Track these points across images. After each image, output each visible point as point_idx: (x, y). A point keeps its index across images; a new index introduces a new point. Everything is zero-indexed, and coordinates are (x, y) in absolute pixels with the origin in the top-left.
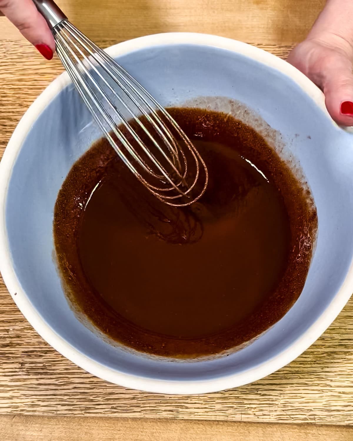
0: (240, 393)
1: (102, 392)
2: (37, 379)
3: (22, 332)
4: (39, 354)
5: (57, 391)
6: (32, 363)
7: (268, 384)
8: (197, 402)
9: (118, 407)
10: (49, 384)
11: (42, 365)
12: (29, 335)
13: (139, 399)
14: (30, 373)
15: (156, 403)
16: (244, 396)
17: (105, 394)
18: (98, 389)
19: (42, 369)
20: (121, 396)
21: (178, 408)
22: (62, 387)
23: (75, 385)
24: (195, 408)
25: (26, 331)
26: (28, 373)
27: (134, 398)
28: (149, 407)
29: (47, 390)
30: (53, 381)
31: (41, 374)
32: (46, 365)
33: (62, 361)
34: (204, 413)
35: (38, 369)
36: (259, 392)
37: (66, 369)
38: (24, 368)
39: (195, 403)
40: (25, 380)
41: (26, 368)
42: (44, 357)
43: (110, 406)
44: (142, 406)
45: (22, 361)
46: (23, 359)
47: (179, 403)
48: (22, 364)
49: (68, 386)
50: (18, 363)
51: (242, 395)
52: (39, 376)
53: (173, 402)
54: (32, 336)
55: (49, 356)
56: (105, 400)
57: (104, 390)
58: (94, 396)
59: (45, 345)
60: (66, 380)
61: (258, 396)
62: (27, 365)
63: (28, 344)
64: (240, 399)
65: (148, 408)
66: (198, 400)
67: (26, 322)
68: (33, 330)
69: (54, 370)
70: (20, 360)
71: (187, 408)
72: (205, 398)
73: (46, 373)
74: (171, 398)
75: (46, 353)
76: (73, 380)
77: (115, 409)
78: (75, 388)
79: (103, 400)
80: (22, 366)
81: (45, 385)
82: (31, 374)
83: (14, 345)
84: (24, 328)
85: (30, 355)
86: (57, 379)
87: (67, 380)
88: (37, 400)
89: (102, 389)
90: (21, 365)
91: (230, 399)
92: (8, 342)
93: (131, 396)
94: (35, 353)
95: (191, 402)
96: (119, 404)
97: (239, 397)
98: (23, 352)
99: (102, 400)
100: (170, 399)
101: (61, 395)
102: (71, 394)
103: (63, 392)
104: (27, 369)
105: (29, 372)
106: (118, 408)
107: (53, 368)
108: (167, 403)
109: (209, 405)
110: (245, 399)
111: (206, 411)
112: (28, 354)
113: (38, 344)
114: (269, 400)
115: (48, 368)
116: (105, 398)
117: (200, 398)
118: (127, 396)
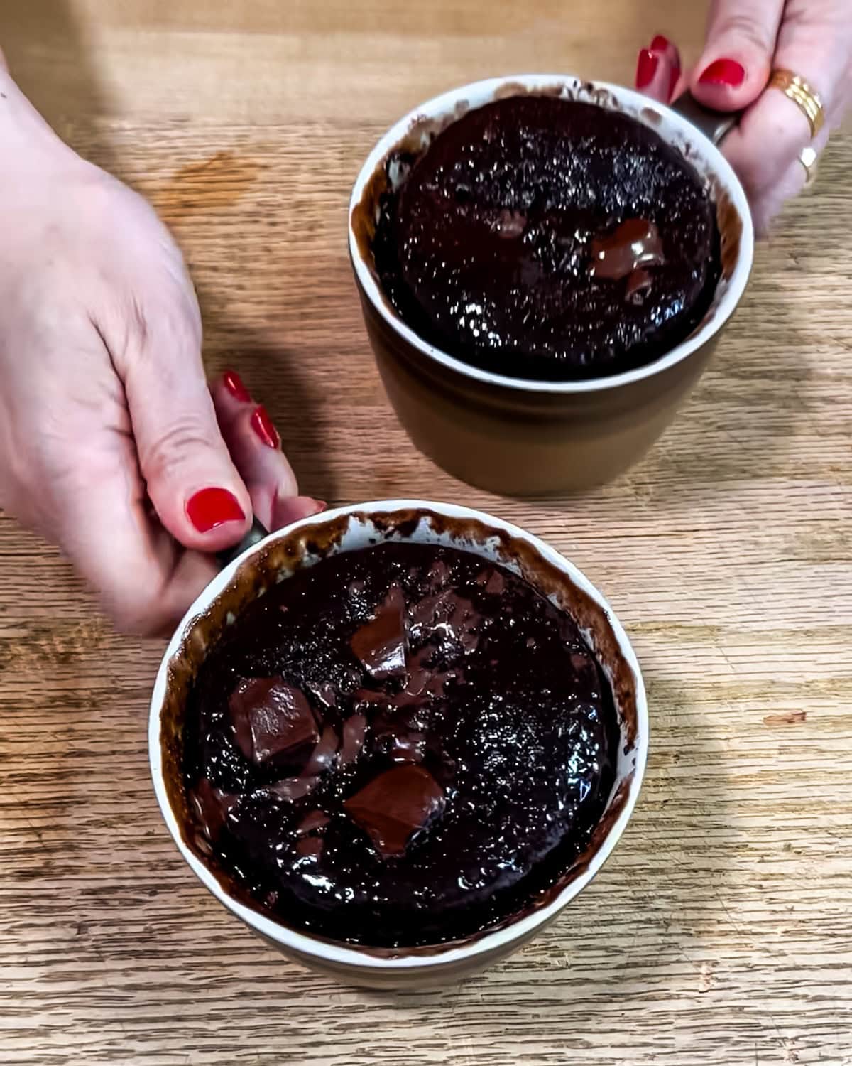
0: (745, 995)
1: (328, 1006)
2: (125, 972)
3: (81, 834)
4: (133, 896)
5: (186, 1007)
6: (110, 923)
7: (824, 967)
8: (618, 1026)
9: (376, 1049)
10: (163, 987)
11: (141, 928)
12: (103, 841)
13: (438, 1023)
14: (103, 955)
15: (493, 1034)
16: (760, 1005)
17: (336, 1010)
18: (315, 996)
19: (142, 940)
21: (562, 1046)
22: (203, 994)
23: (242, 987)
24: (613, 1046)
25: (92, 830)
26: (97, 955)
28: (473, 1046)
29: (157, 1003)
30: (174, 977)
31: (137, 955)
32: (155, 927)
33: (201, 914)
34: (643, 1060)
35: (130, 940)
36: (800, 991)
37: (216, 939)
38: (86, 940)
39: (613, 1031)
40: (87, 975)
41: (94, 938)
42: (146, 907)
43: (353, 1048)
44: (450, 1043)
45: (79, 920)
46: (84, 912)
47: (562, 1031)
48: (81, 927)
49: (221, 990)
50: (69, 925)
51: (752, 1002)
52: (132, 963)
53: (542, 1029)
54: (110, 843)
55: (165, 901)
56: (335, 1029)
57: (335, 997)
58: (302, 1018)
59: (149, 868)
60: (217, 972)
61: (801, 1001)
62: (95, 931)
63: (101, 867)
64: (748, 1013)
65: (471, 1051)
66: (620, 1022)
67: (94, 804)
68: (115, 828)
69: (176, 942)
70: (75, 916)
71: (589, 1046)
73: (154, 954)
74: (537, 1016)
75: (153, 893)
76: (237, 972)
77: (368, 1055)
78: (243, 995)
79: (330, 1029)
80: (78, 934)
81: (151, 988)
82: (107, 957)
83: (56, 871)
84: (89, 824)
85: (103, 902)
86: (189, 968)
87: (220, 973)
88: (122, 1035)
89: (328, 997)
90: (75, 931)
91: (716, 1014)
92: (40, 864)
94: (121, 894)
95: (601, 1027)
96: (379, 1040)
97: (744, 1007)
98: (84, 892)
99: (327, 1031)
101: (198, 1018)
102: (230, 1013)
103: (204, 1009)
104: (94, 943)
105: (99, 950)
106: (377, 1053)
107: (175, 936)
108: (527, 1032)
109: (656, 1036)
110: (760, 1013)
111: (646, 1055)
112: (99, 897)
113: (128, 868)
114: (832, 1014)
115: (159, 937)
116: (335, 1022)
117: (627, 1013)
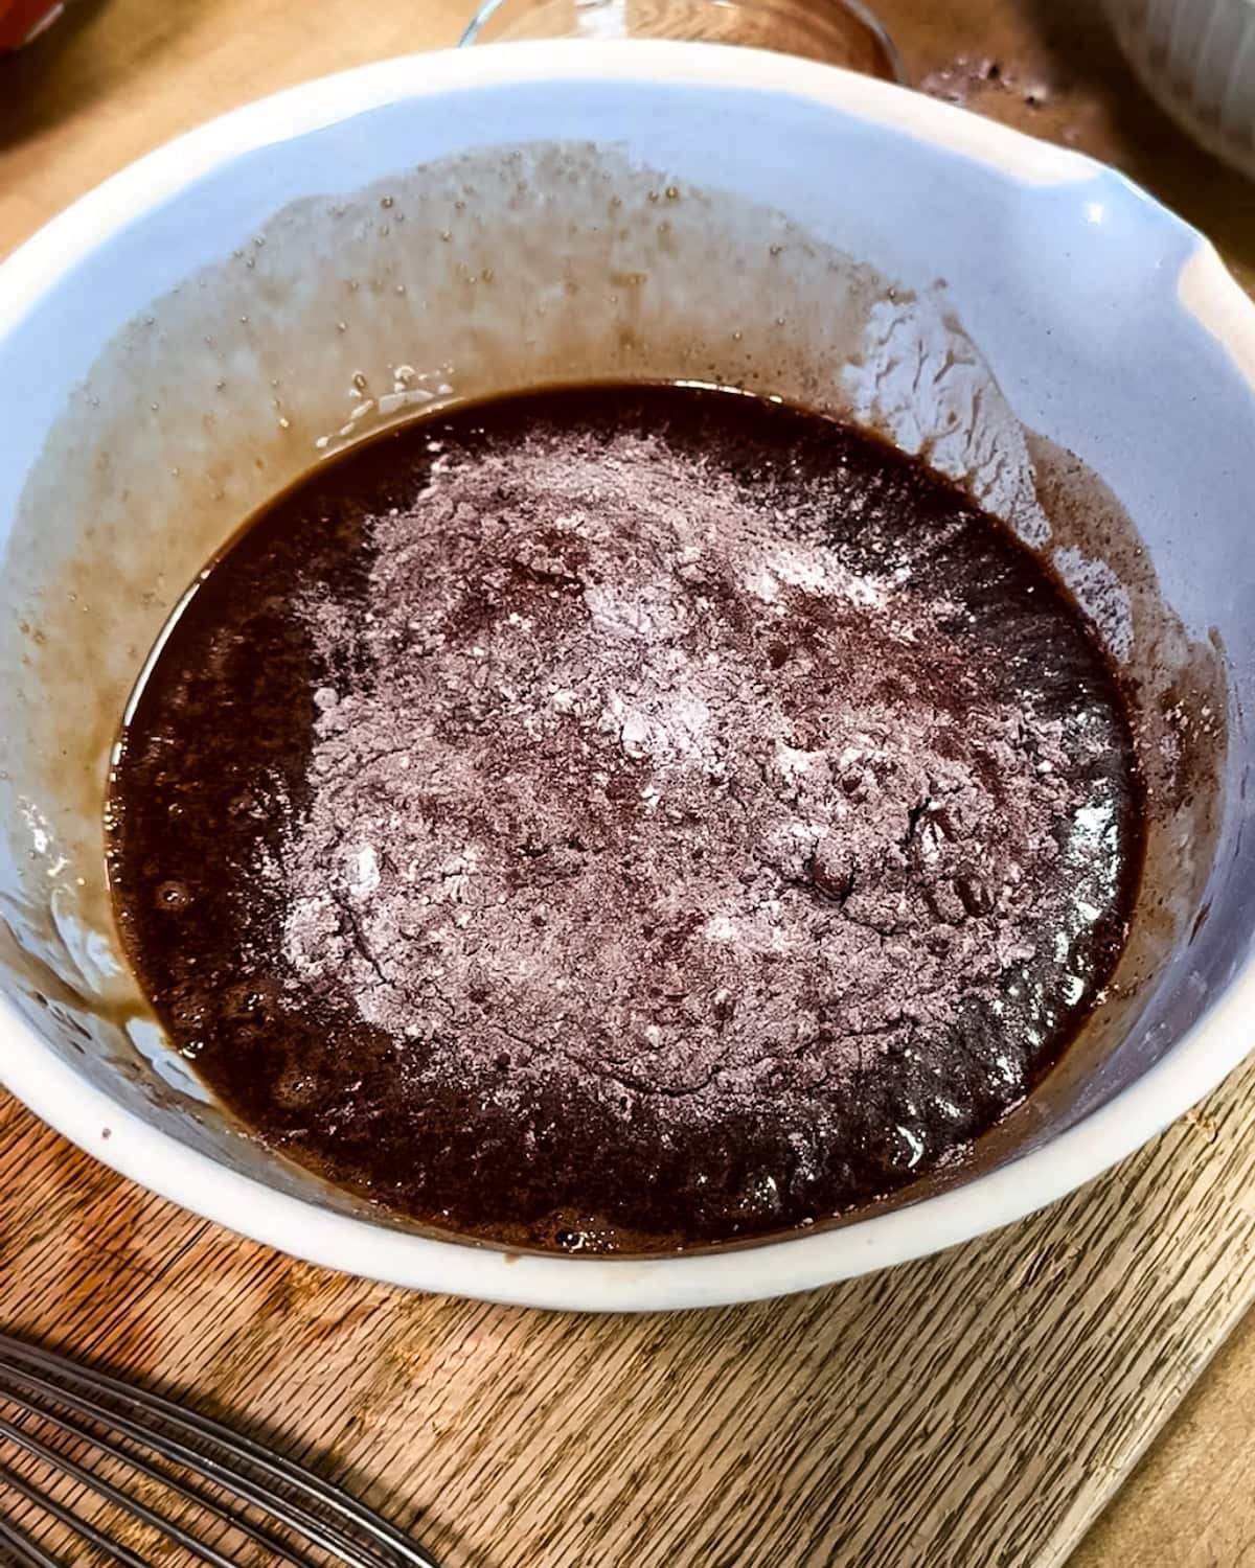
20: (982, 1502)
27: (1023, 1459)
72: (1190, 1218)
93: (1009, 1462)
100: (1115, 1335)
118: (997, 1478)
